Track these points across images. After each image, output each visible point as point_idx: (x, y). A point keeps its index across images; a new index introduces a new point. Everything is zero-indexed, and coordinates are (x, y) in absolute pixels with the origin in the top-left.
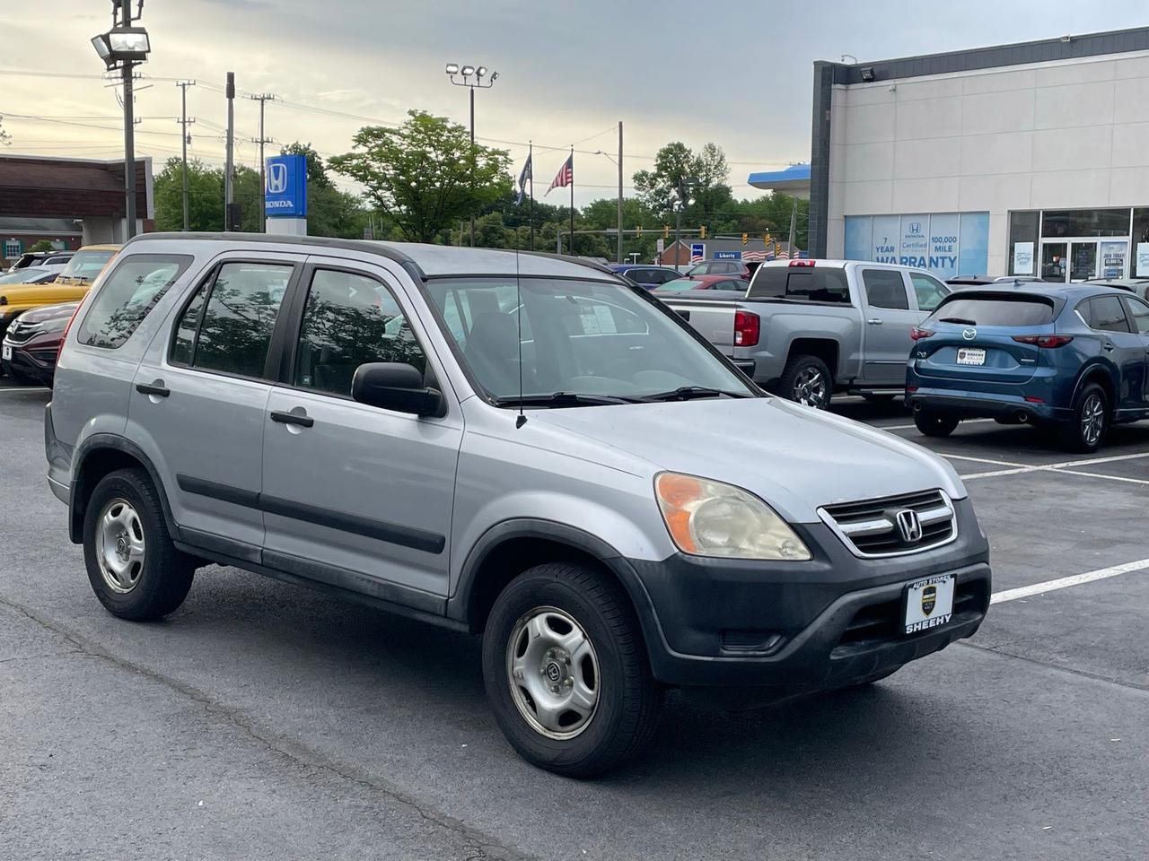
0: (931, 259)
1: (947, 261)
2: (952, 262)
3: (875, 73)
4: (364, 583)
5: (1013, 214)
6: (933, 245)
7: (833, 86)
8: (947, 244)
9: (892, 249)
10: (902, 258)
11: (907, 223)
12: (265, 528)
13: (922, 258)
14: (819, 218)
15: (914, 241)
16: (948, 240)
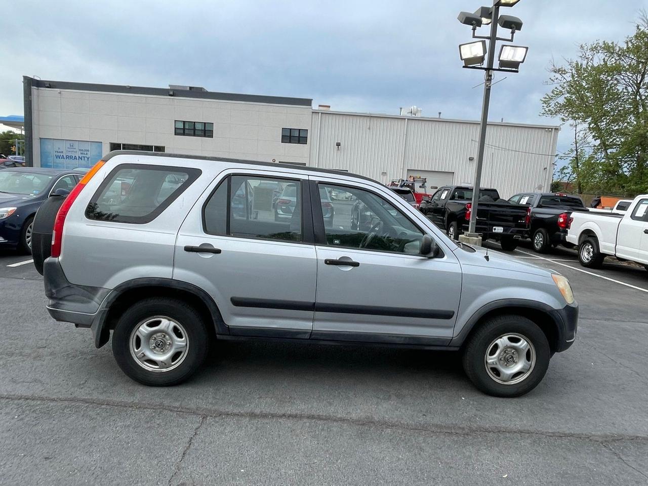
0: (79, 157)
1: (86, 158)
2: (88, 159)
3: (51, 85)
6: (80, 152)
7: (32, 87)
8: (86, 152)
9: (62, 152)
10: (67, 156)
11: (68, 143)
12: (313, 320)
13: (75, 156)
14: (29, 138)
15: (72, 150)
16: (85, 150)
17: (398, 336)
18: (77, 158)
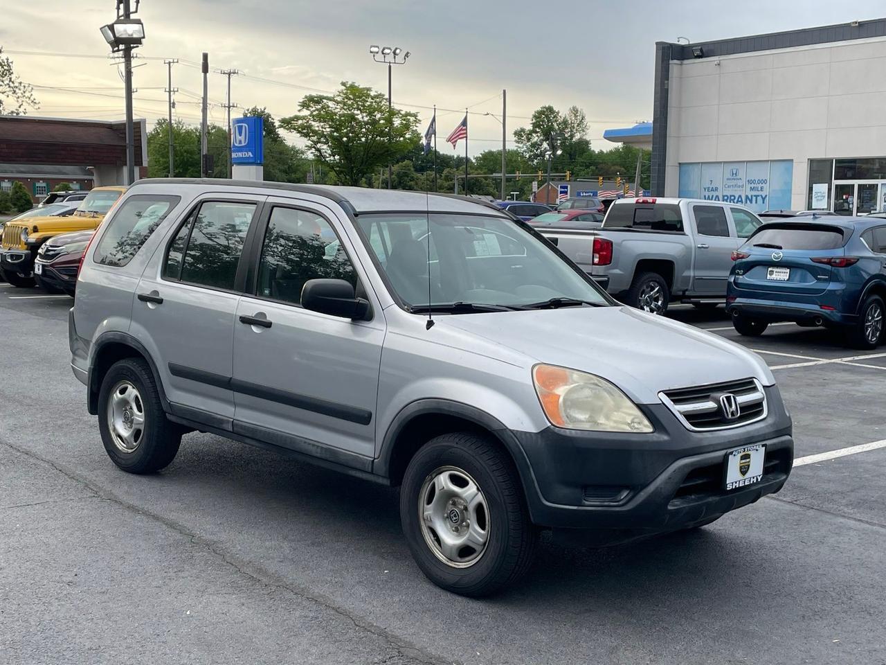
0: (747, 197)
1: (759, 198)
2: (764, 199)
3: (704, 51)
4: (310, 447)
5: (812, 161)
6: (749, 186)
7: (671, 62)
8: (760, 185)
9: (717, 189)
10: (724, 196)
11: (729, 168)
12: (235, 405)
13: (740, 196)
14: (659, 165)
15: (734, 182)
16: (760, 182)
17: (315, 444)
18: (744, 200)
